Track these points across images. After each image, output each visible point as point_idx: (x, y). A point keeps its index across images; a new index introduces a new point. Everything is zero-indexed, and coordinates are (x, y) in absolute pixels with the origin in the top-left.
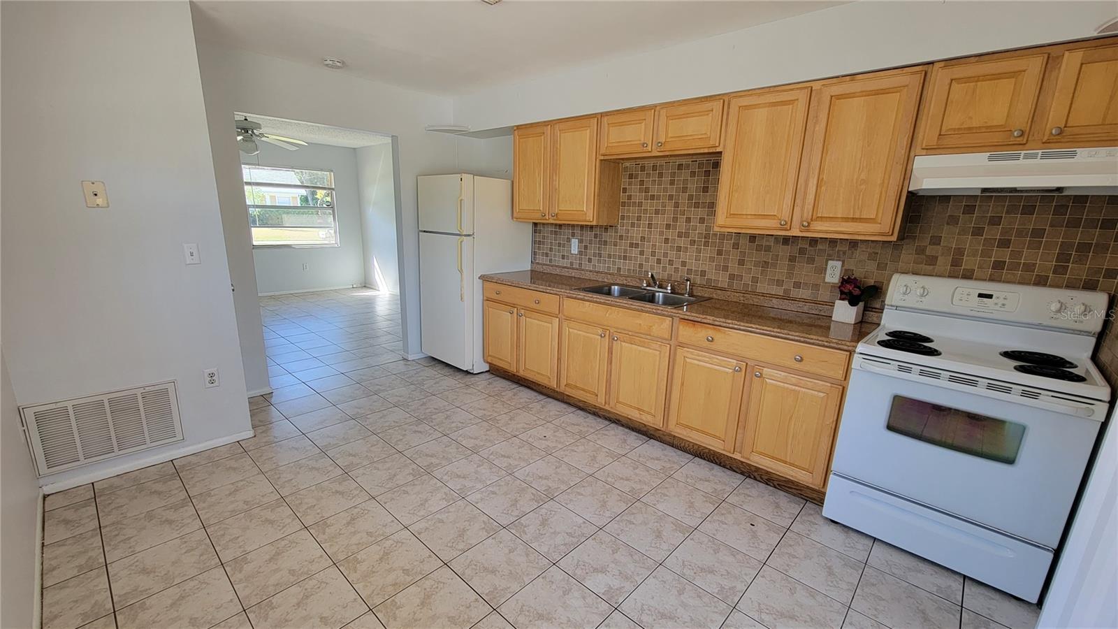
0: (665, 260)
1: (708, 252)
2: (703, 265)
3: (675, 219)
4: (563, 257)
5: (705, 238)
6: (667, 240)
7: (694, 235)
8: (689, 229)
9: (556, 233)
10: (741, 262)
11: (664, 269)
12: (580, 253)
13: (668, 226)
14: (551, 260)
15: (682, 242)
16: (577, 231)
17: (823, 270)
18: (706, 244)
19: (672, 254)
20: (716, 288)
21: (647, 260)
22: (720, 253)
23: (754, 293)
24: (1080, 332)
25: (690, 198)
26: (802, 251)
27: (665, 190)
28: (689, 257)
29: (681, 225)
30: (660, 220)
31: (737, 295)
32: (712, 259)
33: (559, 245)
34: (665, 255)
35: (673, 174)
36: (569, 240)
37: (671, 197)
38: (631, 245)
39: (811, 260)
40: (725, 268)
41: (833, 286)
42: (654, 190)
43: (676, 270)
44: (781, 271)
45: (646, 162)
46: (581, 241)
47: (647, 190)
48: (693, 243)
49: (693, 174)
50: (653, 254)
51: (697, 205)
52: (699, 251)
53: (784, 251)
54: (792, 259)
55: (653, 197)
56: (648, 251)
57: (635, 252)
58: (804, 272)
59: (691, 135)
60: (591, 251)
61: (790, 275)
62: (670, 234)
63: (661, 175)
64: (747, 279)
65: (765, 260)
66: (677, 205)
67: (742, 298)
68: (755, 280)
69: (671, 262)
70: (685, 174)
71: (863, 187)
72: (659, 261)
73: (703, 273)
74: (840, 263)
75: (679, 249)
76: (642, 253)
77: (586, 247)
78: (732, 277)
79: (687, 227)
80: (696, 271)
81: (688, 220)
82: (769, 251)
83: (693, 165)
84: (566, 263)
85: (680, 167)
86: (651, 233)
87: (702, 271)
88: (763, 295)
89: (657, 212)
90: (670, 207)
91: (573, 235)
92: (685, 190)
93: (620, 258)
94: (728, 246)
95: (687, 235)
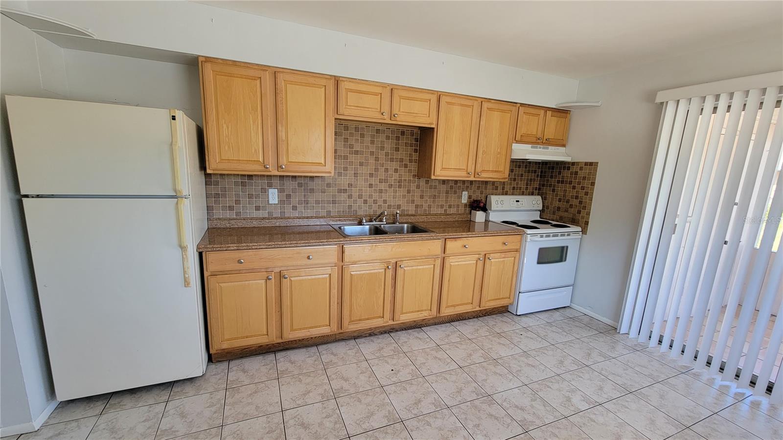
0: (370, 201)
1: (401, 192)
2: (399, 201)
3: (376, 170)
4: (258, 208)
5: (399, 182)
6: (371, 186)
7: (392, 181)
8: (387, 177)
9: (243, 184)
10: (422, 197)
11: (370, 206)
12: (281, 202)
13: (371, 175)
14: (238, 214)
15: (383, 186)
16: (276, 182)
17: (460, 197)
18: (400, 186)
19: (376, 196)
20: (408, 215)
21: (355, 202)
22: (409, 192)
23: (430, 214)
24: (536, 210)
25: (387, 154)
26: (451, 187)
27: (368, 147)
28: (389, 196)
29: (382, 174)
30: (365, 170)
31: (423, 217)
32: (404, 196)
33: (250, 196)
34: (370, 196)
35: (373, 136)
36: (264, 191)
37: (372, 153)
38: (340, 191)
39: (455, 192)
40: (413, 201)
41: (466, 205)
42: (357, 147)
43: (380, 206)
44: (441, 200)
45: (349, 123)
46: (281, 191)
47: (351, 146)
48: (390, 186)
49: (388, 138)
50: (360, 197)
51: (392, 160)
52: (395, 192)
53: (444, 188)
54: (447, 192)
55: (357, 152)
56: (355, 195)
57: (344, 196)
58: (453, 199)
59: (416, 113)
60: (295, 200)
61: (446, 201)
62: (373, 181)
63: (362, 136)
64: (425, 206)
65: (434, 194)
66: (377, 159)
67: (426, 219)
68: (430, 207)
69: (375, 202)
70: (382, 137)
71: (499, 156)
72: (365, 202)
73: (399, 207)
74: (467, 192)
75: (381, 191)
76: (350, 197)
77: (289, 196)
78: (417, 206)
79: (386, 175)
80: (394, 206)
81: (386, 170)
82: (436, 188)
83: (387, 131)
84: (262, 214)
85: (378, 131)
86: (357, 180)
87: (398, 205)
88: (436, 215)
89: (361, 164)
90: (372, 161)
91: (270, 186)
92: (382, 148)
93: (329, 202)
94: (413, 187)
95: (386, 181)
